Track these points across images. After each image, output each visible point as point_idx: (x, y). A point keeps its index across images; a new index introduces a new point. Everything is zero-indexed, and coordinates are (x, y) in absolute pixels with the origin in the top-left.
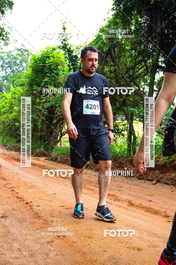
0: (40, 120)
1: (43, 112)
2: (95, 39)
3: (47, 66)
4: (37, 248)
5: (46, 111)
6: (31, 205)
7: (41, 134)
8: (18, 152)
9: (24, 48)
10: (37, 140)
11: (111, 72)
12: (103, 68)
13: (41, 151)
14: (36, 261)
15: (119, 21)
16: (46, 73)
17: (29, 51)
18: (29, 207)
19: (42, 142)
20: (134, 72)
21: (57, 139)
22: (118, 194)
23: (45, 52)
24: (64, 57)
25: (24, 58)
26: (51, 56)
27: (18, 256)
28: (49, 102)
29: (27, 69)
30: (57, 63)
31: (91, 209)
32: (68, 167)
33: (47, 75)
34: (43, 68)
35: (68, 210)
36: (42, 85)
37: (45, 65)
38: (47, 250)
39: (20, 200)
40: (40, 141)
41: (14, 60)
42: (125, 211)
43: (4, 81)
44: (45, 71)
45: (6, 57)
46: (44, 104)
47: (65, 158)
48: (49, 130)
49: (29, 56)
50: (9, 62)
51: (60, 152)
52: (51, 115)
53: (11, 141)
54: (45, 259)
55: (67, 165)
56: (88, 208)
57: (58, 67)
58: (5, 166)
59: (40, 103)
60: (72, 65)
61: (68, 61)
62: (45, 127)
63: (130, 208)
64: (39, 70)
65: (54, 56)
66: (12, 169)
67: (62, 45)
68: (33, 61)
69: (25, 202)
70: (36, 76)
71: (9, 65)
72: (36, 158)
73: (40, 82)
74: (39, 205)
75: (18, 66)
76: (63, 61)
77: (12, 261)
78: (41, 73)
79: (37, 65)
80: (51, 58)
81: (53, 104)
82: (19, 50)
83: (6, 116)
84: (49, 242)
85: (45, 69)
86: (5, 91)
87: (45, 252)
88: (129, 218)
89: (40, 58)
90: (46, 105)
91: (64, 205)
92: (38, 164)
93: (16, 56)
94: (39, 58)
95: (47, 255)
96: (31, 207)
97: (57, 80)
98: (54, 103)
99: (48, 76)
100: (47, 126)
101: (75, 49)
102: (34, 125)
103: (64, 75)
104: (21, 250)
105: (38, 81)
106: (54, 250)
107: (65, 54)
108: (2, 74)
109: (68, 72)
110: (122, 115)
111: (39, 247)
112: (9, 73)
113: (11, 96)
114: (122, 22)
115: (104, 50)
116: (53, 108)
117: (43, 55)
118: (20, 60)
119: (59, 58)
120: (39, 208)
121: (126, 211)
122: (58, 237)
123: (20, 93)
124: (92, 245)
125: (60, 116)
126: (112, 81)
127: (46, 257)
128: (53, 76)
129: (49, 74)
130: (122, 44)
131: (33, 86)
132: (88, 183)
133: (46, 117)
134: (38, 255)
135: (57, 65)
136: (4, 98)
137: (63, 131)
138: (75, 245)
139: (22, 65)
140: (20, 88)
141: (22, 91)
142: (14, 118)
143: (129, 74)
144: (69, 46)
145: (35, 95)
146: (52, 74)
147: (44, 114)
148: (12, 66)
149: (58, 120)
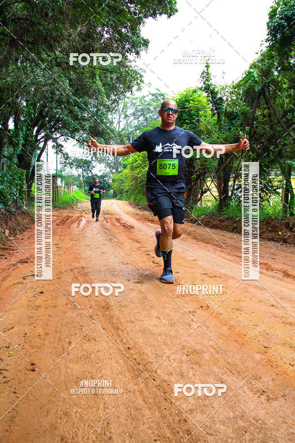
2: (245, 77)
3: (186, 111)
4: (177, 317)
9: (159, 93)
11: (264, 116)
12: (254, 112)
14: (177, 331)
15: (275, 53)
16: (185, 120)
17: (165, 95)
20: (293, 116)
21: (198, 197)
22: (270, 262)
23: (185, 96)
24: (207, 100)
27: (158, 324)
30: (198, 108)
31: (238, 278)
35: (212, 278)
37: (183, 110)
38: (189, 320)
41: (148, 106)
42: (279, 282)
43: (136, 132)
45: (138, 103)
47: (206, 220)
50: (142, 110)
51: (200, 212)
56: (236, 278)
57: (200, 112)
58: (138, 227)
60: (216, 109)
61: (211, 105)
63: (285, 279)
65: (195, 99)
67: (204, 86)
71: (142, 113)
76: (205, 105)
77: (151, 328)
80: (191, 102)
82: (153, 95)
84: (190, 312)
85: (184, 115)
87: (187, 322)
88: (285, 290)
89: (179, 102)
91: (206, 273)
93: (150, 101)
95: (189, 325)
97: (198, 127)
99: (187, 123)
101: (220, 90)
103: (206, 121)
104: (160, 318)
106: (197, 321)
107: (207, 97)
108: (134, 123)
109: (211, 118)
110: (276, 169)
111: (180, 317)
112: (142, 122)
114: (279, 55)
115: (256, 89)
117: (182, 99)
119: (201, 101)
120: (178, 275)
121: (282, 282)
122: (202, 307)
124: (240, 318)
125: (201, 170)
126: (266, 128)
127: (188, 328)
128: (193, 123)
129: (188, 120)
130: (278, 82)
132: (234, 249)
134: (179, 325)
135: (198, 110)
137: (204, 188)
138: (221, 317)
143: (287, 119)
144: (213, 86)
146: (192, 121)
148: (145, 113)
149: (197, 175)
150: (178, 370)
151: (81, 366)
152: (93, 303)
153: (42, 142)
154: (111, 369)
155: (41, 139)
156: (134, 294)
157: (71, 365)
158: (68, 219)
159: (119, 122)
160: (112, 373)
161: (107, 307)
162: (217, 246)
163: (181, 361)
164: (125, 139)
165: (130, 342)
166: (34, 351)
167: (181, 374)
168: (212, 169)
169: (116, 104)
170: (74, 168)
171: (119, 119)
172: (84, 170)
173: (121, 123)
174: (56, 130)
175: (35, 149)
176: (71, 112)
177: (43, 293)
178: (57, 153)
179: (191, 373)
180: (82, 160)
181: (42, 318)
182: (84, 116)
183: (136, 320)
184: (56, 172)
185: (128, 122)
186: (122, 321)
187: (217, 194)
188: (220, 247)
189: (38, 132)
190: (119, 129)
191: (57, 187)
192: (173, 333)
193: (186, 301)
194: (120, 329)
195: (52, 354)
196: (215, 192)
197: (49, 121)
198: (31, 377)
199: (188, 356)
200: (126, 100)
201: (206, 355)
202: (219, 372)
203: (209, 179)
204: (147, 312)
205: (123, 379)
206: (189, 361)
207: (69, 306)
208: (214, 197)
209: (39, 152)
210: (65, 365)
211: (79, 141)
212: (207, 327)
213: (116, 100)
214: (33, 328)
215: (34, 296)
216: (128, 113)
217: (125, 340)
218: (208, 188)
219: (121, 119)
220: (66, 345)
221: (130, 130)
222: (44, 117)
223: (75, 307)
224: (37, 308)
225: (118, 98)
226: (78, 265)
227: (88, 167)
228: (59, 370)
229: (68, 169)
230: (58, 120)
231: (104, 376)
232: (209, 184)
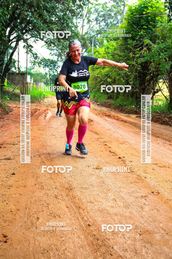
0: (133, 76)
1: (137, 68)
3: (144, 17)
4: (131, 200)
5: (140, 67)
6: (123, 160)
7: (133, 91)
8: (108, 108)
10: (128, 97)
13: (132, 108)
14: (131, 212)
16: (143, 25)
18: (122, 162)
19: (133, 99)
23: (143, 2)
24: (164, 6)
25: (119, 9)
26: (149, 6)
27: (114, 205)
28: (144, 57)
29: (122, 21)
30: (155, 14)
32: (161, 126)
33: (143, 27)
34: (139, 20)
35: (162, 168)
36: (137, 38)
37: (142, 16)
38: (141, 203)
39: (113, 154)
40: (132, 98)
41: (109, 12)
43: (97, 36)
44: (142, 23)
45: (101, 9)
46: (138, 59)
47: (157, 117)
48: (142, 87)
49: (125, 7)
50: (104, 15)
52: (145, 71)
53: (102, 97)
54: (139, 211)
55: (159, 124)
57: (157, 18)
58: (97, 121)
59: (134, 58)
61: (168, 10)
62: (137, 83)
64: (135, 23)
65: (153, 5)
66: (104, 124)
68: (130, 12)
69: (118, 157)
70: (132, 29)
71: (104, 18)
72: (127, 115)
73: (135, 36)
74: (131, 161)
75: (113, 19)
76: (162, 11)
77: (108, 208)
78: (136, 25)
79: (133, 16)
80: (150, 8)
81: (147, 60)
83: (98, 72)
84: (143, 197)
85: (142, 21)
86: (98, 46)
87: (139, 205)
89: (138, 8)
90: (140, 60)
91: (157, 163)
92: (129, 122)
93: (112, 7)
94: (136, 9)
95: (142, 208)
96: (124, 161)
97: (154, 33)
98: (149, 59)
99: (144, 29)
100: (140, 83)
102: (126, 82)
103: (162, 27)
104: (116, 200)
105: (133, 35)
106: (148, 205)
107: (165, 3)
108: (96, 28)
109: (166, 24)
111: (133, 200)
112: (103, 27)
113: (104, 51)
116: (148, 64)
117: (141, 5)
118: (115, 12)
119: (158, 8)
120: (131, 163)
122: (153, 193)
123: (113, 47)
125: (154, 72)
127: (141, 210)
128: (150, 29)
129: (146, 26)
131: (128, 40)
133: (139, 73)
134: (133, 207)
136: (97, 53)
138: (170, 203)
139: (116, 18)
140: (114, 43)
141: (116, 45)
142: (106, 73)
145: (129, 49)
146: (149, 26)
147: (138, 70)
148: (106, 19)
149: (151, 76)
150: (132, 247)
151: (48, 239)
152: (58, 184)
153: (14, 42)
154: (73, 243)
155: (13, 39)
156: (93, 178)
157: (39, 238)
158: (36, 112)
159: (83, 27)
160: (75, 247)
161: (70, 189)
162: (166, 140)
163: (135, 240)
164: (87, 42)
165: (90, 220)
166: (6, 224)
167: (134, 251)
168: (164, 71)
169: (81, 9)
170: (42, 67)
171: (83, 24)
172: (51, 69)
173: (84, 27)
174: (27, 31)
175: (7, 48)
176: (41, 15)
177: (14, 174)
178: (27, 52)
179: (144, 251)
180: (49, 60)
181: (14, 196)
182: (52, 20)
183: (96, 201)
184: (25, 69)
185: (91, 27)
186: (83, 201)
187: (168, 94)
188: (169, 141)
189: (10, 33)
190: (82, 33)
191: (27, 83)
192: (127, 214)
193: (139, 187)
194: (82, 208)
195: (22, 228)
196: (166, 92)
197: (21, 23)
198: (4, 247)
199: (140, 235)
200: (90, 5)
201: (157, 235)
202: (169, 253)
203: (161, 80)
204: (104, 195)
205: (84, 252)
206: (142, 240)
207: (37, 186)
208: (165, 97)
209: (11, 51)
210: (34, 238)
211: (47, 42)
212: (158, 211)
213: (81, 5)
214: (6, 204)
215: (7, 177)
216: (91, 19)
217: (85, 218)
218: (160, 89)
219: (85, 24)
220: (35, 220)
221: (93, 34)
222: (16, 19)
223: (42, 188)
224: (10, 187)
225: (82, 4)
226: (45, 151)
227: (55, 66)
228: (28, 242)
229: (36, 67)
230: (29, 22)
231: (67, 249)
232: (160, 84)
